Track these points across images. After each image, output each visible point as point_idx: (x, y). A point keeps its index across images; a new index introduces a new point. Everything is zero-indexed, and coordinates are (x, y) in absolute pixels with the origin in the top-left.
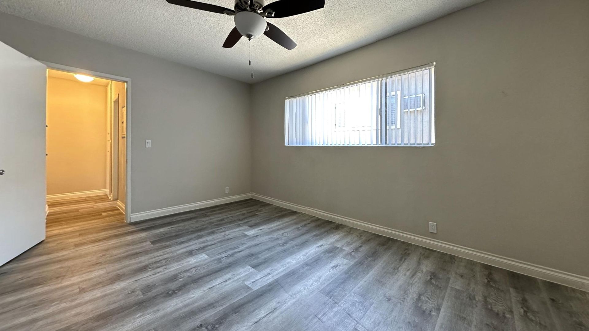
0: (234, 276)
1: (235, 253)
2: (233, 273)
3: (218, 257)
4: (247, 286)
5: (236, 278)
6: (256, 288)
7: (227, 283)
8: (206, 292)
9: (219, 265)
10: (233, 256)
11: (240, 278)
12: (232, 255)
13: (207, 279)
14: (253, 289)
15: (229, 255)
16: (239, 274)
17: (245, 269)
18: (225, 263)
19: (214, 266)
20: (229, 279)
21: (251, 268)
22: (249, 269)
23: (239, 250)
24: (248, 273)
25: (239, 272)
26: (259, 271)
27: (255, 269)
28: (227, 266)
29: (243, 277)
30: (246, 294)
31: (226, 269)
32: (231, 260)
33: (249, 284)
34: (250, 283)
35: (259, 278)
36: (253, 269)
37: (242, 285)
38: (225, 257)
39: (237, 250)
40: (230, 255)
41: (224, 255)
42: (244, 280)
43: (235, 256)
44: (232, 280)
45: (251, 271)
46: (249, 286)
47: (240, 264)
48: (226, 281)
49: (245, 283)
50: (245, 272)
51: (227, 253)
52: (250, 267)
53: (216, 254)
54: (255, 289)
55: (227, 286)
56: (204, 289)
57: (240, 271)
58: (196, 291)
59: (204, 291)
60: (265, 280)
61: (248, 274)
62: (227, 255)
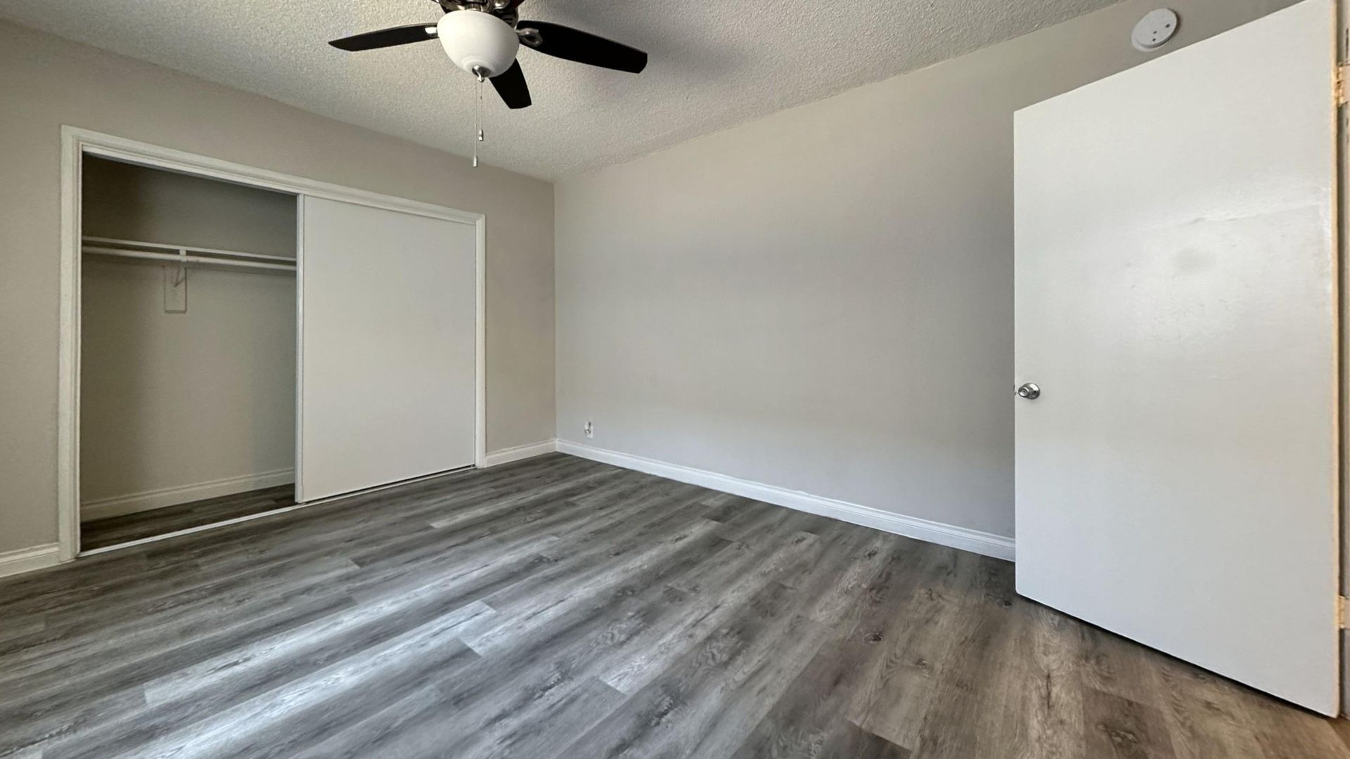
0: (520, 625)
1: (519, 707)
2: (521, 632)
3: (573, 685)
4: (493, 607)
5: (514, 620)
6: (475, 605)
7: (533, 610)
8: (568, 595)
9: (561, 653)
10: (526, 689)
11: (506, 620)
12: (528, 698)
13: (577, 617)
14: (482, 601)
15: (540, 697)
16: (507, 629)
17: (490, 645)
18: (547, 660)
19: (573, 650)
20: (528, 618)
21: (474, 649)
22: (480, 645)
23: (506, 726)
24: (486, 635)
25: (509, 634)
26: (457, 639)
27: (465, 645)
28: (538, 653)
29: (497, 625)
30: (495, 593)
31: (539, 641)
32: (532, 676)
33: (487, 610)
34: (486, 612)
35: (464, 623)
36: (470, 645)
37: (502, 608)
38: (550, 687)
39: (513, 723)
40: (534, 694)
41: (556, 695)
42: (496, 617)
43: (516, 694)
44: (524, 615)
45: (477, 640)
46: (487, 607)
47: (504, 658)
48: (535, 614)
49: (494, 612)
50: (493, 637)
51: (546, 705)
52: (477, 650)
53: (585, 696)
54: (478, 601)
55: (532, 604)
56: (571, 599)
57: (505, 637)
58: (586, 596)
59: (571, 596)
60: (451, 621)
61: (485, 632)
62: (547, 693)
